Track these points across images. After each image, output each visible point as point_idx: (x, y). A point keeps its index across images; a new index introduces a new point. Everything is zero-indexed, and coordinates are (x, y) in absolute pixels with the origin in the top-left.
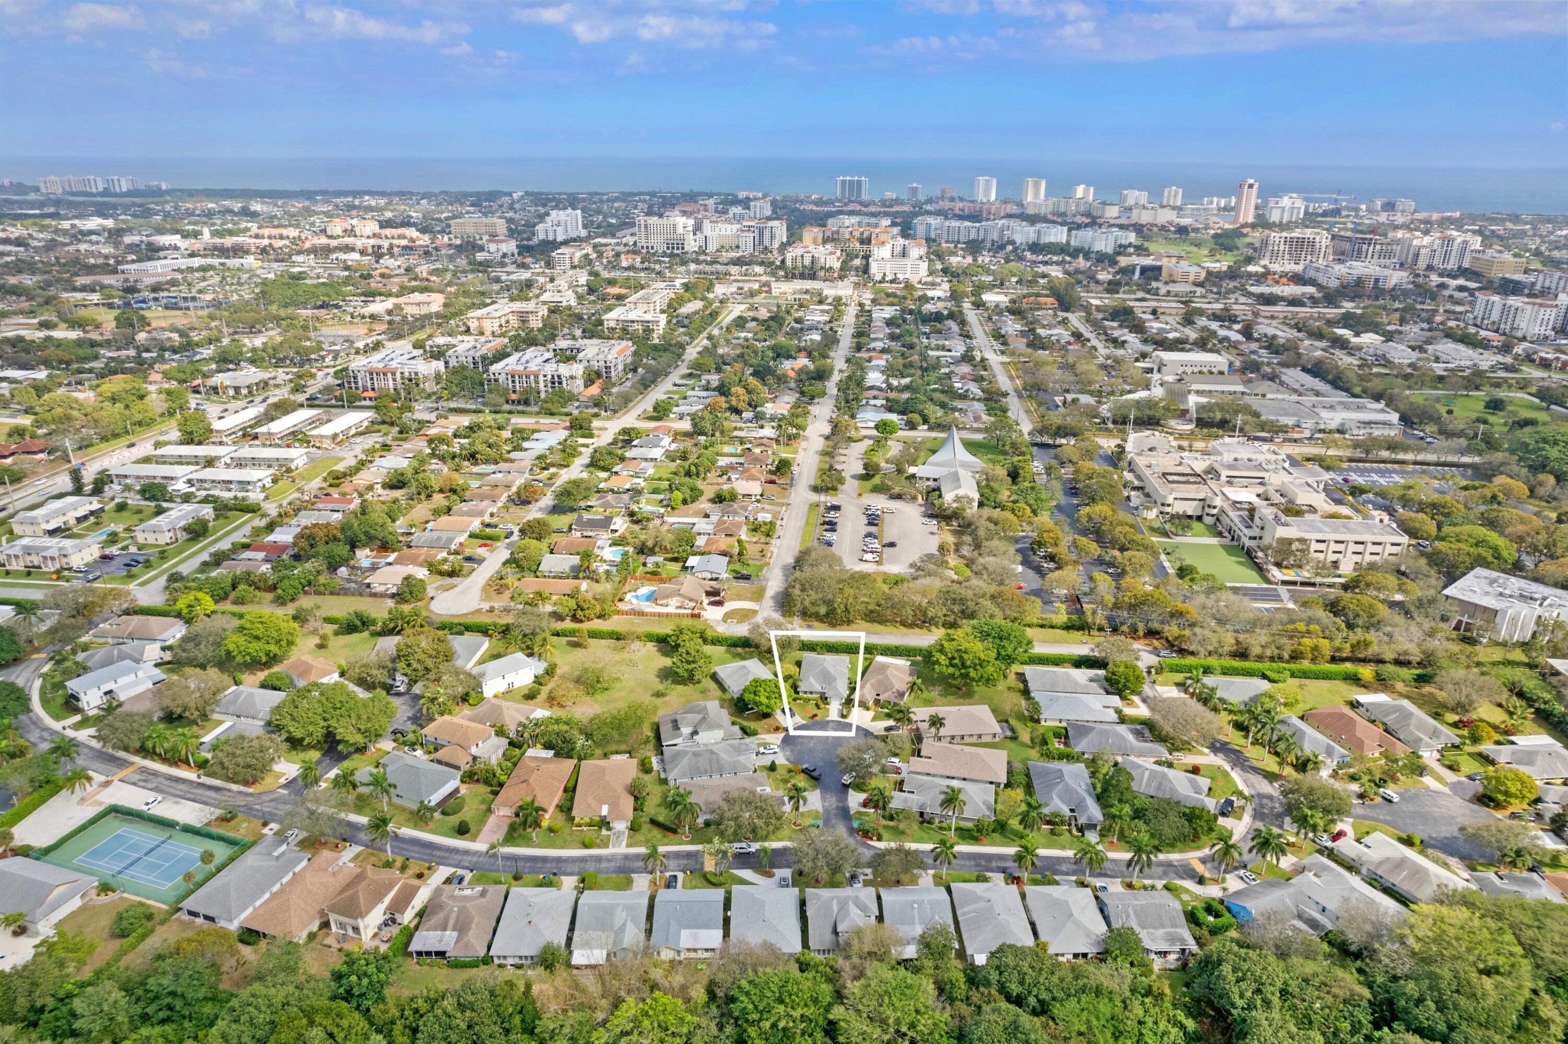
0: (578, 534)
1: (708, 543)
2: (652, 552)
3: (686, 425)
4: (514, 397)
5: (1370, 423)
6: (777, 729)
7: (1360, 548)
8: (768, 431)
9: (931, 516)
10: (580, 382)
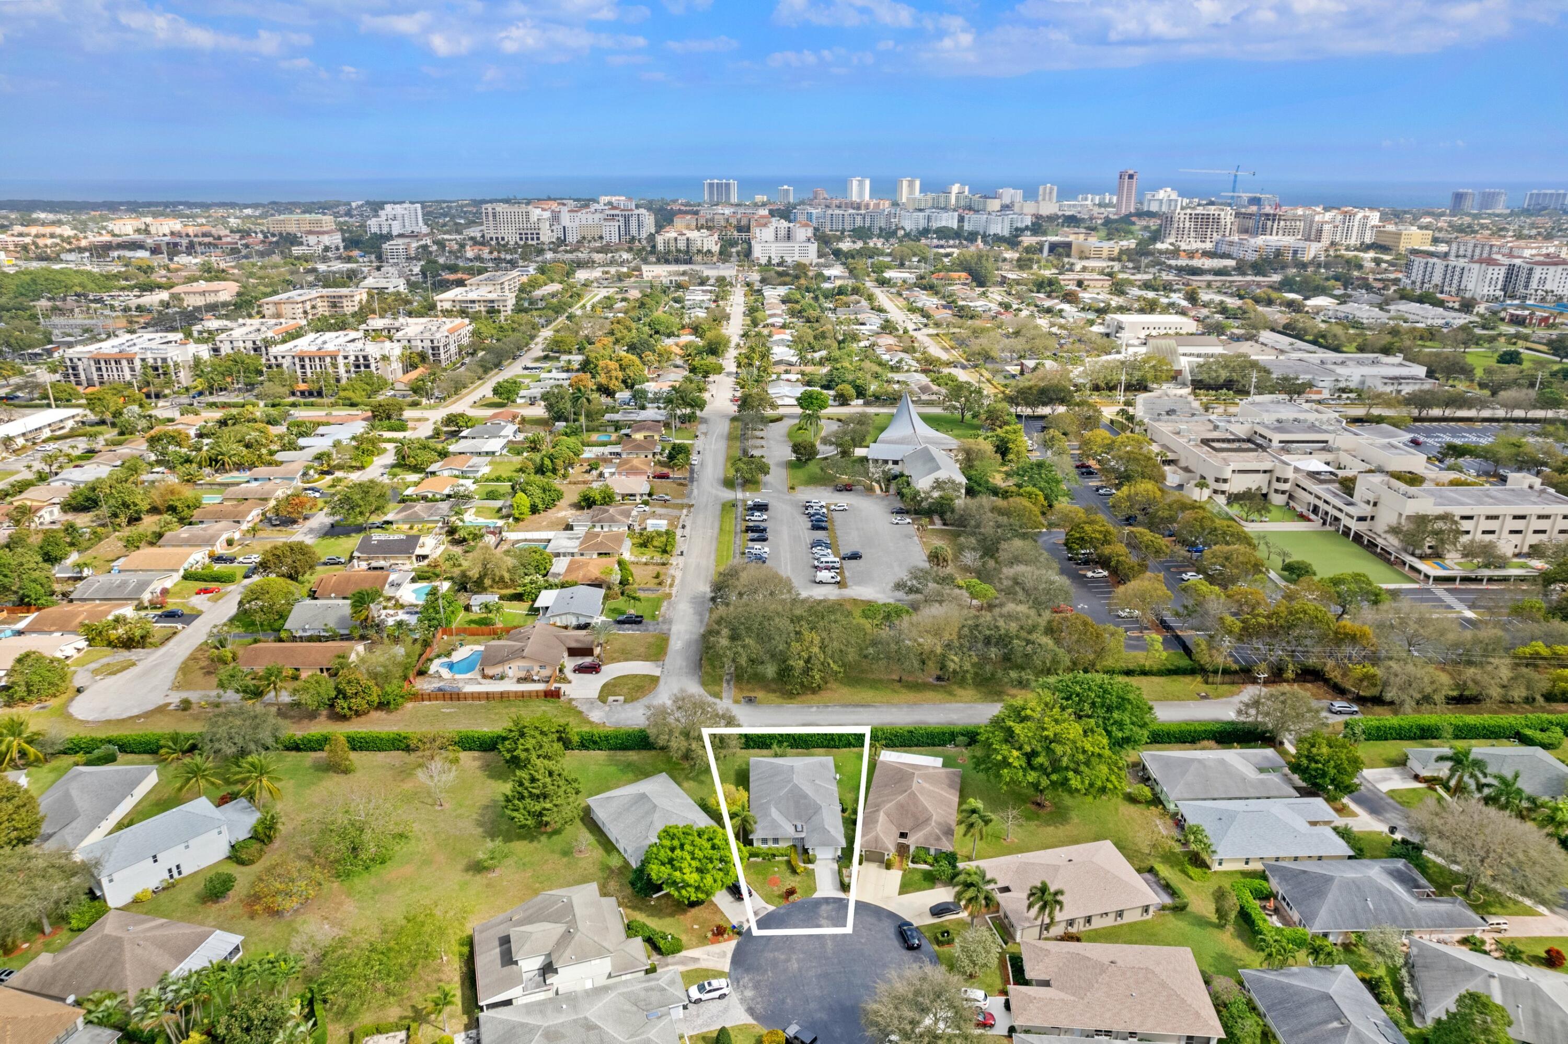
0: (364, 565)
1: (569, 570)
2: (479, 586)
3: (539, 411)
4: (303, 387)
5: (1396, 378)
6: (720, 932)
7: (1519, 525)
8: (651, 413)
9: (900, 512)
10: (397, 366)
